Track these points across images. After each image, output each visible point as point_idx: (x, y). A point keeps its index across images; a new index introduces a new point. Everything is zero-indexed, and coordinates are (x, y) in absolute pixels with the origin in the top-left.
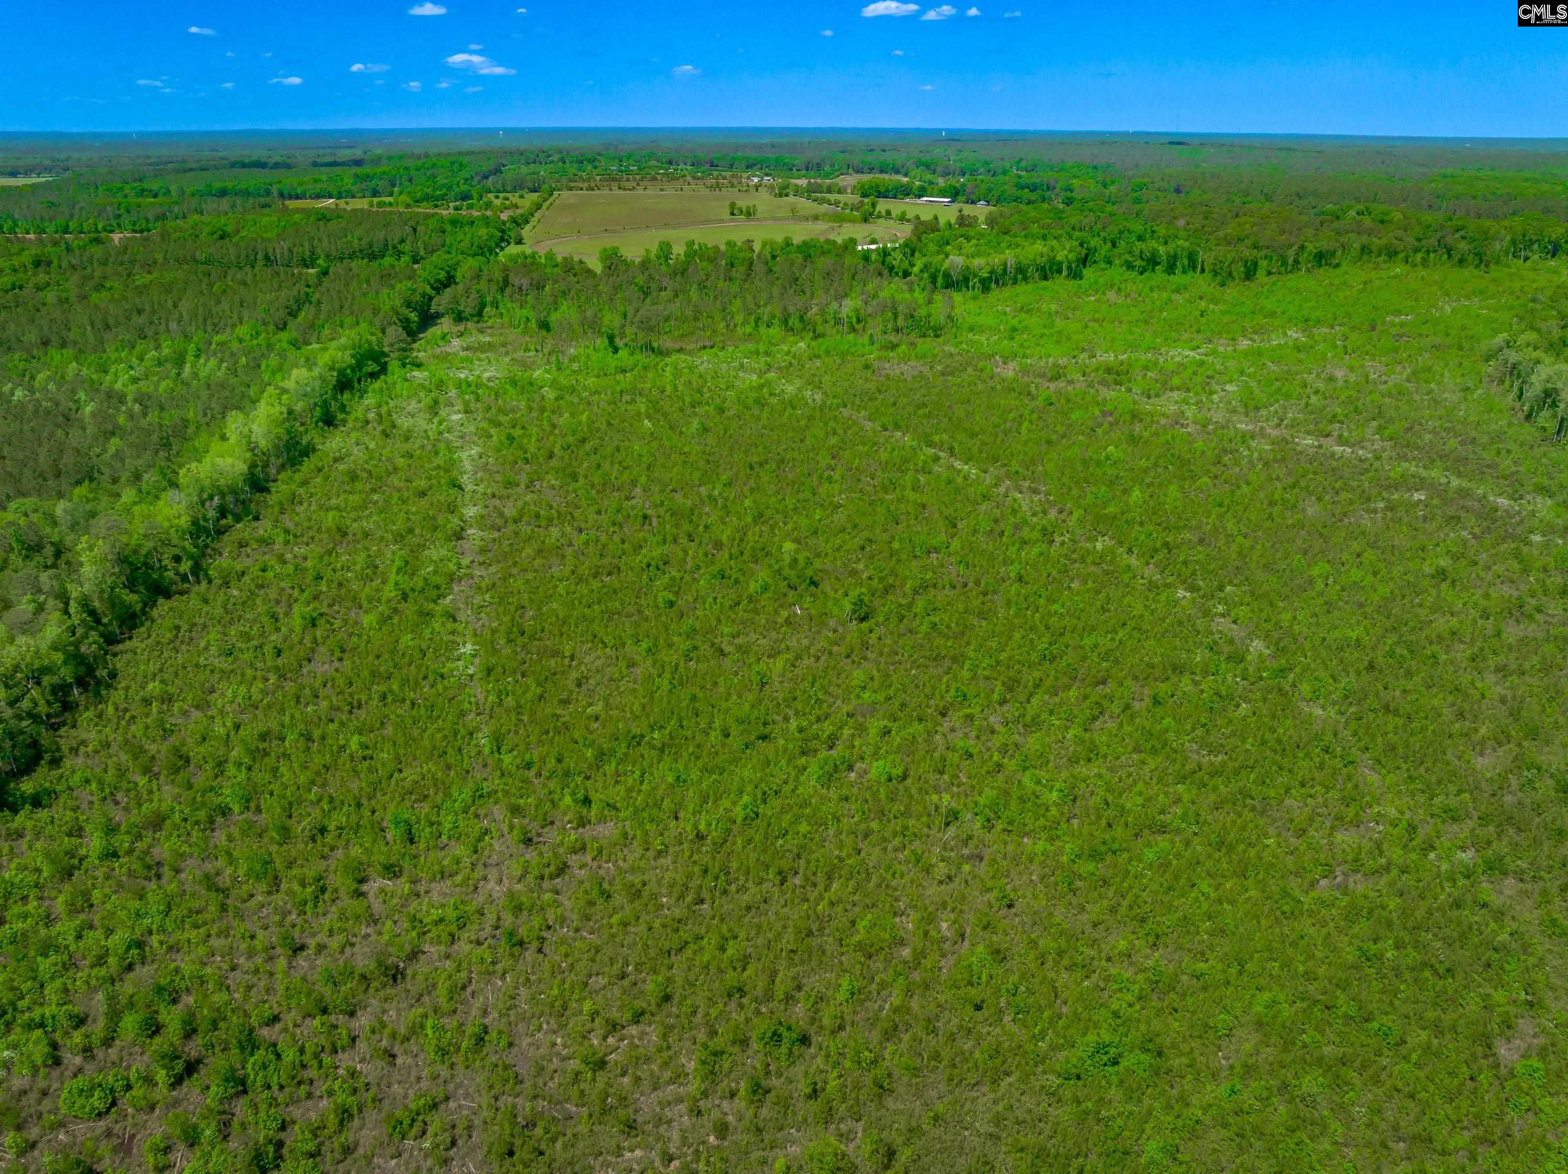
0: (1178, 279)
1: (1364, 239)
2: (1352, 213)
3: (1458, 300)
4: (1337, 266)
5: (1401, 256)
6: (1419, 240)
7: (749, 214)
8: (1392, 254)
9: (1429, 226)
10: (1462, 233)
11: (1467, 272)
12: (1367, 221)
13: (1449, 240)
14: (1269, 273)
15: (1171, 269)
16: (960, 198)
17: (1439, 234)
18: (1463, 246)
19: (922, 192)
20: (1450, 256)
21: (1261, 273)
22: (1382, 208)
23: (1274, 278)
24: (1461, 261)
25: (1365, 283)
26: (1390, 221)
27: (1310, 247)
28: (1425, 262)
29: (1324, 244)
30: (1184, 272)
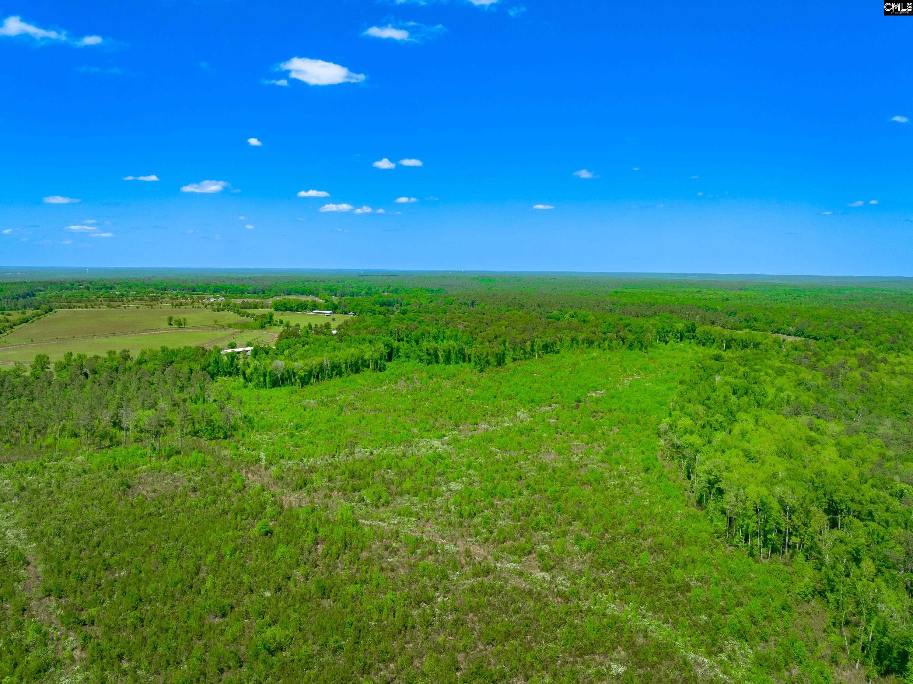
0: (452, 368)
1: (573, 334)
2: (567, 316)
3: (632, 375)
4: (557, 352)
5: (596, 343)
6: (605, 333)
7: (180, 324)
8: (590, 343)
9: (610, 324)
10: (628, 328)
11: (636, 353)
12: (575, 320)
13: (622, 334)
14: (515, 360)
15: (448, 360)
16: (338, 311)
17: (616, 329)
18: (630, 336)
19: (315, 307)
20: (624, 343)
21: (508, 360)
22: (584, 312)
23: (518, 362)
24: (631, 346)
25: (575, 364)
26: (588, 321)
27: (539, 341)
28: (610, 348)
29: (548, 339)
30: (457, 363)
